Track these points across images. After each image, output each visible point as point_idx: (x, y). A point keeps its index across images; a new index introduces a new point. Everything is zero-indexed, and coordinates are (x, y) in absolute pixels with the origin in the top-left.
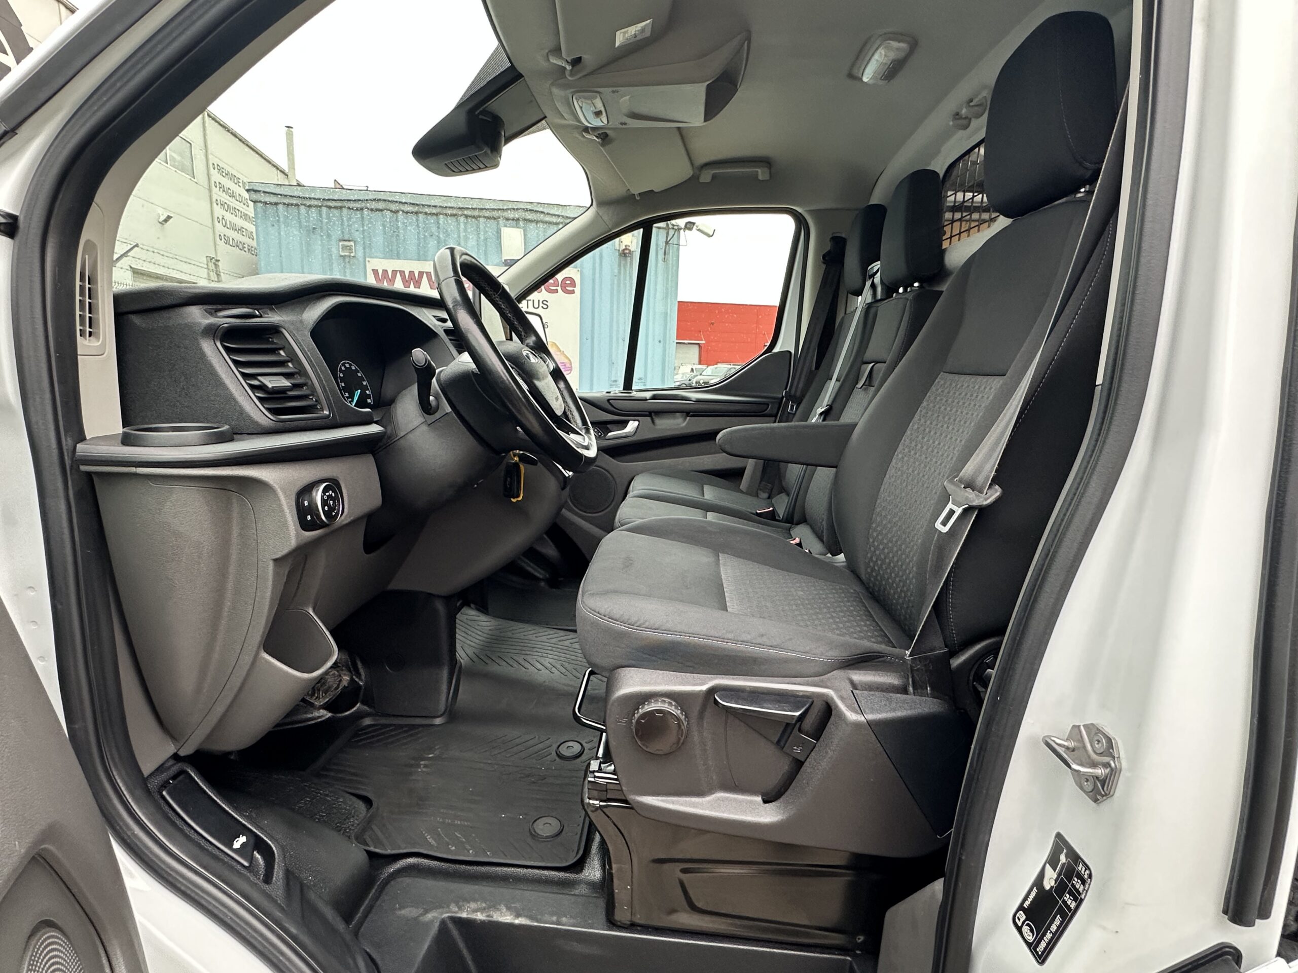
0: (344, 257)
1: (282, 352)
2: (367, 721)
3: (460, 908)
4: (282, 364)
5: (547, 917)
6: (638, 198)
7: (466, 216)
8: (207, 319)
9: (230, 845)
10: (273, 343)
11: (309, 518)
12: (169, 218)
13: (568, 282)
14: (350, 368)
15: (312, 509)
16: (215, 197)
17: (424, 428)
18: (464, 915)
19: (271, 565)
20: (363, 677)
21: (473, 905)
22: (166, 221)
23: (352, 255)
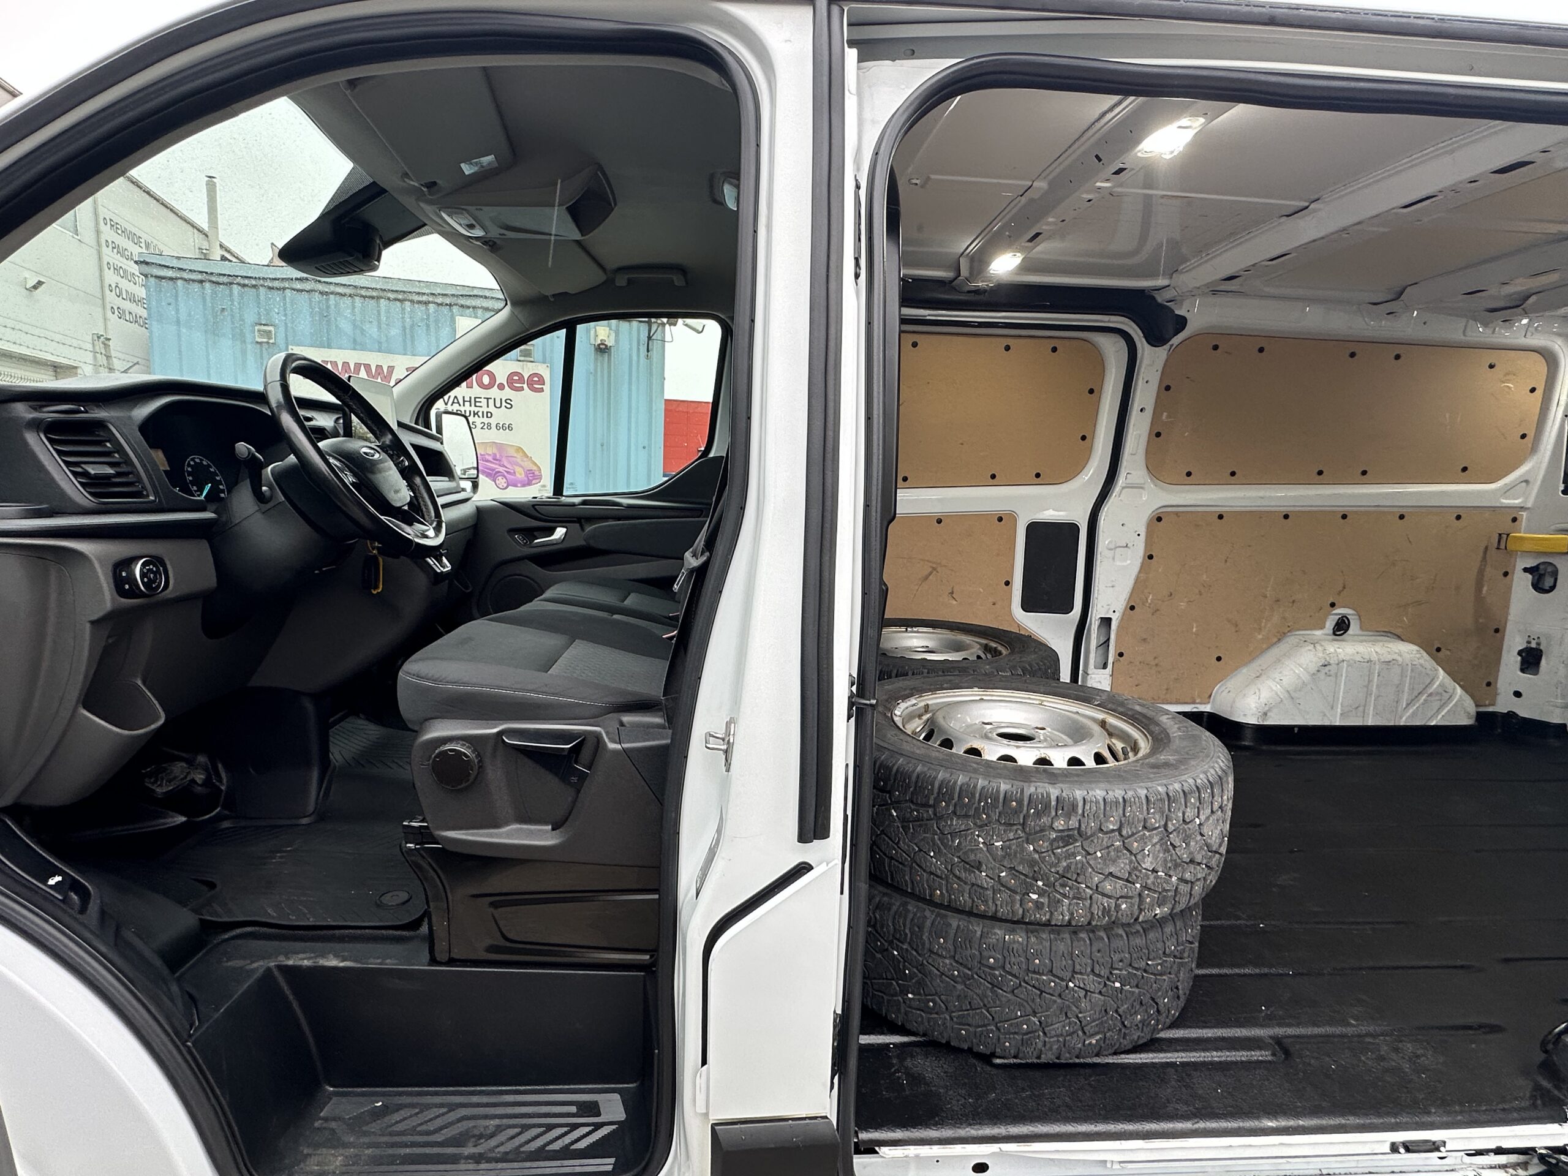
0: (261, 343)
1: (108, 445)
2: (226, 824)
3: (288, 959)
4: (108, 454)
5: (372, 960)
6: (552, 300)
7: (412, 301)
8: (31, 413)
9: (45, 882)
10: (99, 436)
11: (127, 587)
12: (40, 283)
13: (536, 379)
14: (201, 463)
15: (131, 579)
16: (106, 259)
17: (259, 515)
18: (290, 963)
19: (88, 625)
20: (225, 781)
21: (301, 956)
22: (35, 287)
23: (271, 341)
